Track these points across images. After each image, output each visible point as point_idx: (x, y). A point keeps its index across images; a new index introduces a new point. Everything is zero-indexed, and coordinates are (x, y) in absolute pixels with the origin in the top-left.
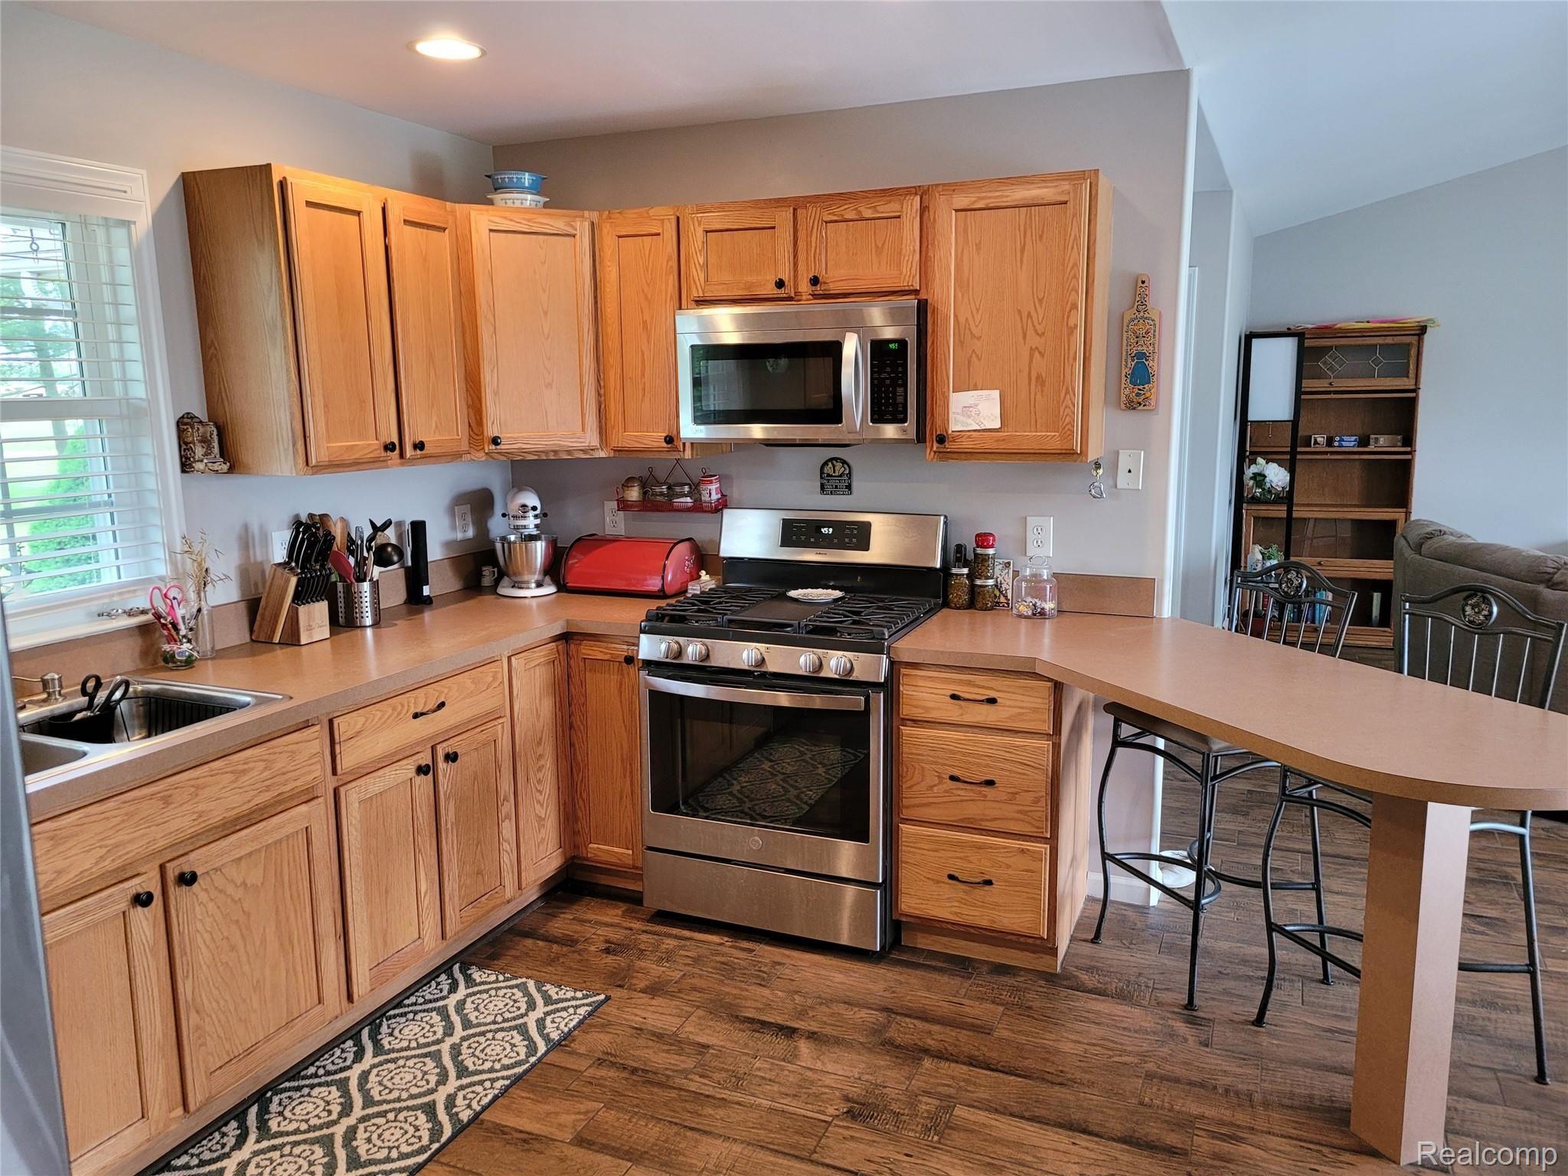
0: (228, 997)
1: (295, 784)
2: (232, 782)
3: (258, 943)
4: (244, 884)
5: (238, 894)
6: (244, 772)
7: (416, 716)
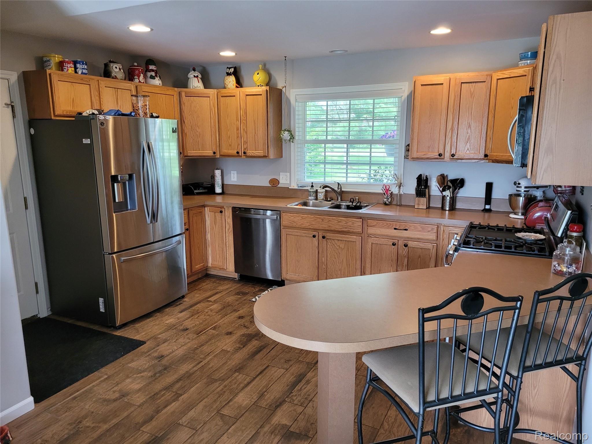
0: (333, 267)
1: (353, 230)
2: (337, 223)
3: (341, 261)
4: (339, 246)
5: (338, 247)
6: (340, 222)
7: (395, 229)
